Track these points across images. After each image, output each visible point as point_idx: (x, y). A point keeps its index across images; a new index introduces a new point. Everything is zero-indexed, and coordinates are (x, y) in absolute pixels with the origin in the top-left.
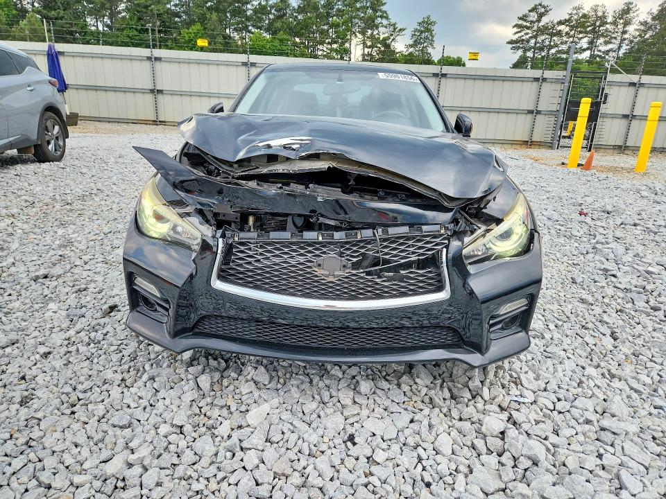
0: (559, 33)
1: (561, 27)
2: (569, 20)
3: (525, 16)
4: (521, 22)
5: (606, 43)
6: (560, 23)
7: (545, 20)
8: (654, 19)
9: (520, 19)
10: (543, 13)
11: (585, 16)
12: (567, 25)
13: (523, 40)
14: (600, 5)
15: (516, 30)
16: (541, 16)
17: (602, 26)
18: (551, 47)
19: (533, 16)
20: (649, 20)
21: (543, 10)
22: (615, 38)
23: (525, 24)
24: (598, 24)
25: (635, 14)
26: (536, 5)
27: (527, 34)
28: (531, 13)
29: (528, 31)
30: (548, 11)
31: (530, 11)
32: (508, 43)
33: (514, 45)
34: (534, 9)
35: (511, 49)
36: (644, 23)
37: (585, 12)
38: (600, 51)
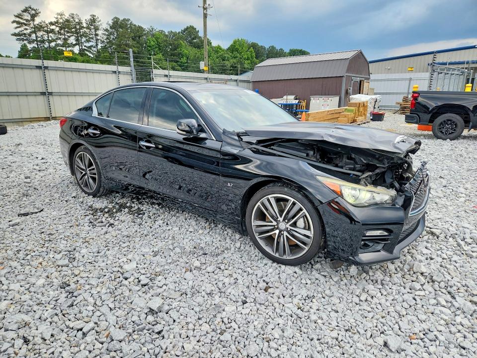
0: (52, 31)
1: (53, 27)
2: (57, 22)
3: (20, 15)
4: (17, 19)
5: (88, 41)
6: (51, 24)
7: (37, 21)
8: (111, 28)
9: (16, 16)
10: (34, 15)
11: (67, 21)
12: (57, 26)
13: (25, 34)
14: (75, 14)
15: (15, 25)
16: (33, 17)
17: (81, 29)
18: (50, 42)
19: (27, 16)
20: (109, 28)
21: (33, 12)
22: (92, 38)
23: (22, 21)
24: (78, 27)
25: (99, 23)
26: (26, 8)
27: (26, 29)
28: (24, 13)
29: (27, 27)
30: (37, 14)
31: (23, 12)
32: (13, 35)
33: (18, 37)
34: (25, 10)
35: (17, 40)
36: (106, 30)
37: (66, 17)
38: (85, 46)
